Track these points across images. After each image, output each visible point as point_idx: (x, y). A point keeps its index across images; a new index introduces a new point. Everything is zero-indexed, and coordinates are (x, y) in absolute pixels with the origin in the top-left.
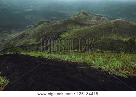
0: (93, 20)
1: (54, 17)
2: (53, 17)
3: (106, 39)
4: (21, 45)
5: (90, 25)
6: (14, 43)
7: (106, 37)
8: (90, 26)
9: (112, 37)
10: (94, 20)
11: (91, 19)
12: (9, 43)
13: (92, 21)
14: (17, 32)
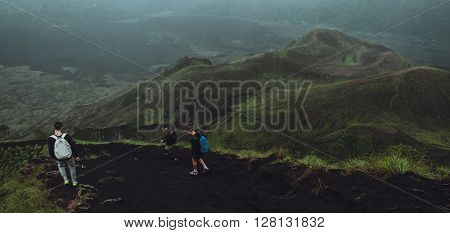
0: (349, 62)
1: (238, 42)
2: (234, 41)
3: (363, 127)
4: (123, 124)
5: (334, 78)
6: (106, 116)
7: (364, 122)
8: (333, 82)
9: (383, 122)
10: (354, 60)
11: (344, 59)
12: (95, 114)
13: (344, 64)
14: (122, 83)
